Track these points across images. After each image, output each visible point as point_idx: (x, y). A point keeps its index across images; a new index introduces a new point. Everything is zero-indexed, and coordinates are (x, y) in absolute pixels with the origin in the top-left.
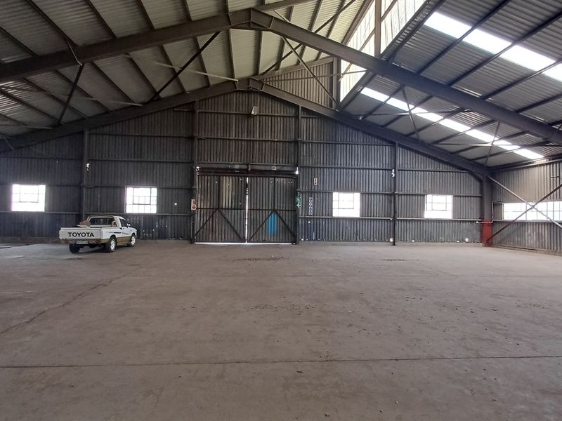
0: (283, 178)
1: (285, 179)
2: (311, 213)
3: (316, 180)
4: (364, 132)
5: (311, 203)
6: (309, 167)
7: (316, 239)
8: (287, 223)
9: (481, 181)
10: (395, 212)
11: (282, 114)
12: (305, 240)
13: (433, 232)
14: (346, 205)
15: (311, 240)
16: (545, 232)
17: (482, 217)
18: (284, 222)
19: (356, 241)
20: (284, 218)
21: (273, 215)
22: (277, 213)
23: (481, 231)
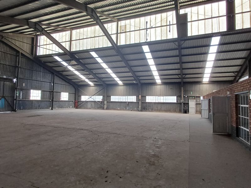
0: (8, 82)
1: (9, 82)
2: (21, 98)
3: (24, 84)
4: (43, 68)
5: (21, 94)
6: (21, 78)
7: (23, 109)
8: (9, 102)
9: (75, 89)
10: (53, 98)
11: (10, 53)
12: (18, 109)
13: (63, 104)
14: (35, 95)
15: (20, 109)
16: (93, 104)
17: (75, 100)
18: (8, 102)
19: (39, 109)
20: (8, 100)
21: (2, 99)
22: (5, 98)
23: (75, 104)
